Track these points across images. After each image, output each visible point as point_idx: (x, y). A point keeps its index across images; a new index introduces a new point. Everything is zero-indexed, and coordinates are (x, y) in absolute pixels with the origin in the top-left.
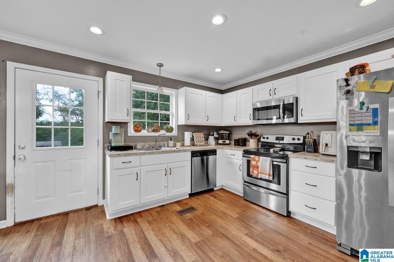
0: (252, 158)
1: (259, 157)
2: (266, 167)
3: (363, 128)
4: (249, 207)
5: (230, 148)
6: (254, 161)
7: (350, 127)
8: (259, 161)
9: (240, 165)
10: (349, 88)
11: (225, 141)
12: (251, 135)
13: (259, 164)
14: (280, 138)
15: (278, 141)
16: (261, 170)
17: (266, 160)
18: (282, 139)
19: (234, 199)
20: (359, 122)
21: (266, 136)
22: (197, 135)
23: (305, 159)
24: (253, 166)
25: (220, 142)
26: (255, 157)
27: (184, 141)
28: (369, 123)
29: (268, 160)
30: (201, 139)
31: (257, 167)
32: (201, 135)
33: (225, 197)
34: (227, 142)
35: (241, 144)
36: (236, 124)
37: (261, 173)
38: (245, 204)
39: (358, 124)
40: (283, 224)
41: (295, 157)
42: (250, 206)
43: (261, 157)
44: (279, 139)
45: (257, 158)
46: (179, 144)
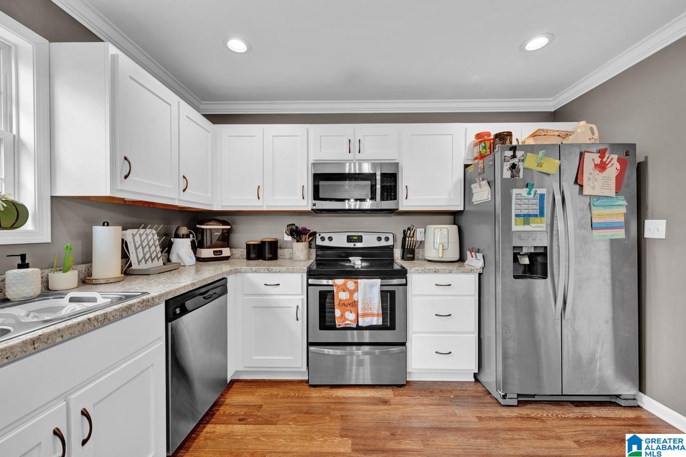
0: (338, 286)
1: (355, 280)
2: (372, 299)
3: (529, 221)
4: (340, 402)
5: (264, 269)
6: (344, 291)
7: (516, 218)
8: (356, 290)
9: (298, 307)
10: (515, 161)
11: (221, 251)
12: (297, 233)
13: (359, 297)
14: (355, 238)
15: (353, 243)
16: (362, 309)
17: (372, 286)
18: (360, 239)
19: (289, 396)
20: (525, 212)
21: (326, 236)
22: (137, 238)
23: (436, 273)
24: (344, 304)
25: (207, 253)
26: (345, 284)
27: (91, 262)
28: (535, 213)
29: (377, 285)
30: (153, 248)
31: (354, 304)
32: (150, 237)
33: (266, 404)
34: (226, 252)
35: (267, 256)
36: (262, 206)
37: (364, 315)
38: (324, 397)
39: (524, 215)
40: (423, 405)
41: (419, 271)
42: (337, 397)
43: (359, 281)
44: (354, 240)
45: (350, 284)
46: (66, 279)
